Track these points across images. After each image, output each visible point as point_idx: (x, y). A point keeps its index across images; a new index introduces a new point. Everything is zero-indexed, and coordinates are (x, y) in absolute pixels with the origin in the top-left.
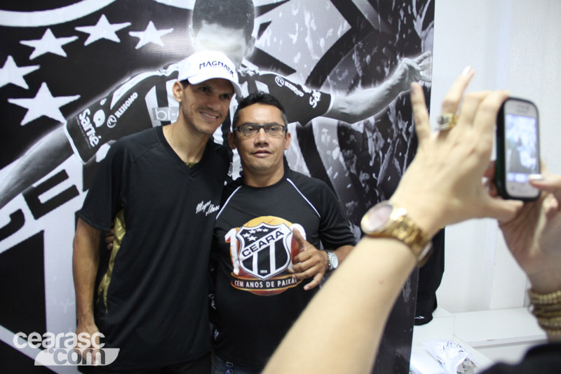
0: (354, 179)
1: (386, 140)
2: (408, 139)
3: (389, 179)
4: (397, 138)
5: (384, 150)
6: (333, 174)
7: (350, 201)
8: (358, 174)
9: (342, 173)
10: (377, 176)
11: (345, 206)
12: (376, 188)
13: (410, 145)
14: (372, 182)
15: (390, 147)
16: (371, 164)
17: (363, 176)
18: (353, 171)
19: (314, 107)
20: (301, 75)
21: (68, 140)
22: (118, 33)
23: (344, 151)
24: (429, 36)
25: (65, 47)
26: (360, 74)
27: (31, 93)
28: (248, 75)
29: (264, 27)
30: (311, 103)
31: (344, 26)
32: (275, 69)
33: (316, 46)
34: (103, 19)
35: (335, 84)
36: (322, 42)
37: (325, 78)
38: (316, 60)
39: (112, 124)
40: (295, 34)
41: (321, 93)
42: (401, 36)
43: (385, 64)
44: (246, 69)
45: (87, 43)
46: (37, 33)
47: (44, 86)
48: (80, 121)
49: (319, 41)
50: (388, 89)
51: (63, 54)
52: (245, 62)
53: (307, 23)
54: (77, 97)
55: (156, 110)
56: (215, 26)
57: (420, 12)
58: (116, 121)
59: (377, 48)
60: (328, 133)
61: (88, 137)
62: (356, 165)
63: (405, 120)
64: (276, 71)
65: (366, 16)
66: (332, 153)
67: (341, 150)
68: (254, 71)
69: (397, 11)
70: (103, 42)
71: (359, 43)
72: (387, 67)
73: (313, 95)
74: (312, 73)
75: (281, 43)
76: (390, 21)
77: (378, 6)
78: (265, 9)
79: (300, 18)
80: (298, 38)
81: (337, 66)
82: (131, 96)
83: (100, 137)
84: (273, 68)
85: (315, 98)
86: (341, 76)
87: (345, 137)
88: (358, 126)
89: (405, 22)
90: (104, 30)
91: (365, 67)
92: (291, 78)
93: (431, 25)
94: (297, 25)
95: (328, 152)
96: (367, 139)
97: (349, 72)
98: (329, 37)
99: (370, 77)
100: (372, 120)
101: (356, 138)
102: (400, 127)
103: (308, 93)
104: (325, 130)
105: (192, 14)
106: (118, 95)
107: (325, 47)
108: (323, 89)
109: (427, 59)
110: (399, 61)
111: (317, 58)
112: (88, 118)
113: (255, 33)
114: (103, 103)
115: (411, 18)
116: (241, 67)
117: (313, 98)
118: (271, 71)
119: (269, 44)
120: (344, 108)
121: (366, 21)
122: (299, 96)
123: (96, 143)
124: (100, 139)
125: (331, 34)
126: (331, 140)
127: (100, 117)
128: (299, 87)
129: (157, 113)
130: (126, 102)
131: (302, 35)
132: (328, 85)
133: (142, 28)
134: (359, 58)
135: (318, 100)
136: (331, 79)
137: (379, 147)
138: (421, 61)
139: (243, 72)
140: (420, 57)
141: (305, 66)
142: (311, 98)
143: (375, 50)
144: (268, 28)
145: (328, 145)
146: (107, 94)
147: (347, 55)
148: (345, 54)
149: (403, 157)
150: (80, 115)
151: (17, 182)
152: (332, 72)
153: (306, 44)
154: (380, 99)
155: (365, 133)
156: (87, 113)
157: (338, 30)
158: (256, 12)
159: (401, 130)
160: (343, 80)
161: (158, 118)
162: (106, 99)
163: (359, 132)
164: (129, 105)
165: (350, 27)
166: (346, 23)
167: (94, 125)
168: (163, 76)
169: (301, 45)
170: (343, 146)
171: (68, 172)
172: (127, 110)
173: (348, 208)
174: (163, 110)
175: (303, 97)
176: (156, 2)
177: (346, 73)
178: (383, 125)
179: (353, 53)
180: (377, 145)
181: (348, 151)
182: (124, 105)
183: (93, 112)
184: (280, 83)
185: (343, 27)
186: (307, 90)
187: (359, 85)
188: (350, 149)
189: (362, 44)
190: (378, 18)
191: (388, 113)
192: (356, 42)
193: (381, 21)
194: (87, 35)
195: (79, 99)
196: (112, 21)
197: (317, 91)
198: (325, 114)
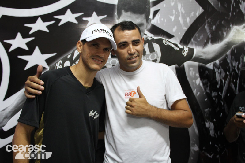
0: (209, 95)
1: (226, 73)
2: (239, 72)
3: (229, 95)
4: (232, 72)
5: (225, 78)
6: (197, 93)
7: (207, 108)
8: (211, 93)
9: (202, 92)
10: (222, 93)
11: (204, 111)
12: (221, 100)
13: (240, 75)
14: (219, 97)
15: (229, 77)
16: (218, 87)
17: (214, 94)
18: (208, 91)
19: (185, 56)
20: (177, 38)
22: (77, 18)
23: (202, 80)
25: (48, 27)
26: (210, 36)
27: (30, 53)
28: (148, 39)
29: (156, 13)
30: (183, 54)
31: (200, 10)
32: (163, 36)
33: (185, 22)
34: (69, 11)
35: (196, 42)
36: (188, 20)
37: (190, 40)
38: (185, 30)
40: (173, 16)
41: (189, 48)
42: (232, 14)
43: (224, 30)
44: (147, 36)
45: (60, 24)
46: (33, 20)
47: (37, 49)
48: (57, 67)
49: (186, 19)
50: (226, 44)
51: (47, 31)
52: (146, 32)
53: (179, 9)
54: (55, 54)
56: (129, 13)
59: (219, 21)
60: (193, 70)
62: (210, 88)
63: (236, 61)
64: (163, 37)
65: (212, 4)
66: (196, 81)
67: (201, 79)
68: (151, 37)
70: (68, 24)
71: (209, 19)
72: (225, 32)
73: (184, 49)
74: (183, 37)
75: (166, 21)
76: (226, 6)
78: (156, 3)
79: (176, 7)
80: (175, 18)
81: (197, 33)
84: (162, 35)
85: (185, 51)
86: (199, 38)
87: (203, 72)
88: (210, 66)
89: (235, 5)
90: (69, 17)
91: (212, 33)
92: (171, 40)
94: (174, 11)
95: (194, 81)
96: (215, 73)
97: (204, 36)
98: (192, 16)
99: (216, 38)
100: (217, 62)
101: (209, 73)
102: (234, 65)
103: (181, 48)
104: (191, 69)
105: (116, 7)
106: (77, 52)
107: (190, 22)
110: (232, 28)
111: (186, 29)
112: (61, 65)
113: (151, 16)
114: (69, 57)
115: (238, 3)
116: (144, 35)
117: (184, 51)
118: (161, 37)
119: (159, 22)
120: (202, 56)
121: (212, 6)
122: (176, 50)
125: (193, 15)
126: (195, 74)
128: (176, 45)
131: (177, 16)
132: (192, 44)
133: (90, 15)
134: (209, 27)
135: (187, 52)
136: (194, 40)
137: (222, 77)
139: (145, 38)
141: (179, 33)
142: (183, 51)
143: (218, 23)
144: (158, 13)
145: (193, 77)
146: (71, 52)
147: (202, 26)
148: (201, 26)
149: (236, 82)
150: (57, 64)
151: (22, 102)
152: (194, 36)
153: (179, 21)
154: (222, 50)
155: (214, 69)
156: (60, 63)
157: (196, 13)
158: (151, 5)
159: (235, 67)
160: (200, 40)
162: (70, 55)
163: (210, 69)
165: (203, 10)
166: (201, 8)
169: (177, 22)
170: (202, 77)
173: (206, 112)
175: (179, 50)
176: (97, 1)
177: (202, 36)
178: (224, 65)
179: (205, 25)
180: (221, 76)
181: (205, 80)
183: (64, 62)
184: (165, 43)
185: (199, 11)
186: (181, 46)
187: (210, 43)
188: (206, 79)
189: (210, 20)
190: (219, 5)
191: (227, 57)
192: (207, 19)
193: (220, 6)
194: (60, 20)
195: (56, 55)
196: (73, 12)
197: (186, 47)
198: (191, 60)
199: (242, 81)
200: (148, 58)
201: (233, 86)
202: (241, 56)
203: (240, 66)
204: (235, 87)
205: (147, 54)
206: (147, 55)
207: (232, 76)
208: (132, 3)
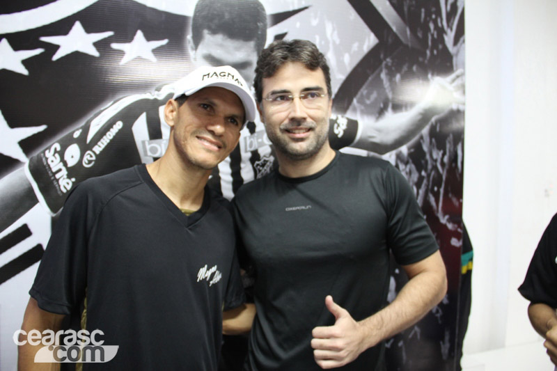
1: (419, 172)
2: (443, 171)
4: (431, 170)
5: (419, 184)
13: (446, 178)
15: (425, 181)
19: (340, 136)
21: (30, 184)
22: (97, 45)
24: (461, 52)
25: (26, 63)
26: (390, 96)
30: (336, 131)
31: (370, 40)
33: (340, 63)
34: (78, 26)
35: (363, 108)
36: (347, 58)
37: (350, 102)
38: (339, 79)
39: (90, 162)
41: (348, 119)
42: (432, 52)
45: (56, 57)
48: (47, 159)
49: (343, 57)
50: (421, 114)
51: (25, 72)
53: (329, 35)
54: (42, 128)
55: (147, 143)
56: (219, 38)
57: (450, 24)
58: (94, 158)
59: (406, 66)
61: (57, 180)
63: (439, 149)
65: (394, 29)
69: (426, 23)
70: (77, 56)
71: (388, 60)
73: (338, 121)
76: (420, 35)
77: (406, 17)
78: (280, 18)
79: (321, 30)
81: (364, 87)
82: (114, 126)
83: (73, 180)
85: (341, 125)
86: (369, 99)
88: (390, 157)
90: (78, 41)
93: (462, 39)
94: (317, 38)
97: (378, 94)
98: (354, 52)
100: (404, 149)
102: (435, 156)
103: (333, 120)
105: (191, 23)
106: (96, 125)
107: (350, 64)
108: (350, 115)
109: (460, 79)
110: (431, 80)
111: (342, 78)
112: (57, 155)
114: (77, 135)
115: (441, 31)
117: (338, 126)
120: (373, 137)
121: (394, 34)
123: (69, 187)
124: (73, 183)
125: (356, 49)
127: (73, 153)
129: (148, 147)
130: (108, 133)
132: (355, 110)
133: (128, 38)
134: (388, 77)
135: (344, 127)
136: (358, 102)
137: (413, 181)
138: (453, 81)
140: (453, 76)
142: (336, 125)
146: (82, 123)
147: (375, 74)
148: (373, 72)
149: (438, 192)
150: (47, 152)
152: (359, 94)
154: (412, 126)
156: (56, 149)
157: (364, 44)
158: (269, 21)
159: (436, 161)
160: (371, 104)
161: (149, 153)
162: (81, 131)
164: (111, 137)
165: (377, 41)
166: (372, 36)
167: (65, 164)
168: (156, 100)
171: (31, 227)
172: (109, 144)
174: (155, 143)
176: (145, 6)
177: (374, 96)
178: (417, 157)
179: (381, 71)
180: (411, 179)
182: (104, 137)
183: (64, 148)
185: (369, 42)
186: (332, 116)
189: (391, 61)
190: (406, 32)
191: (422, 141)
192: (385, 59)
193: (411, 35)
194: (57, 47)
195: (45, 130)
196: (89, 29)
197: (342, 117)
198: (353, 144)
199: (449, 189)
200: (260, 140)
201: (432, 199)
202: (448, 139)
203: (446, 159)
204: (437, 201)
205: (257, 129)
206: (259, 132)
207: (431, 178)
208: (227, 16)
